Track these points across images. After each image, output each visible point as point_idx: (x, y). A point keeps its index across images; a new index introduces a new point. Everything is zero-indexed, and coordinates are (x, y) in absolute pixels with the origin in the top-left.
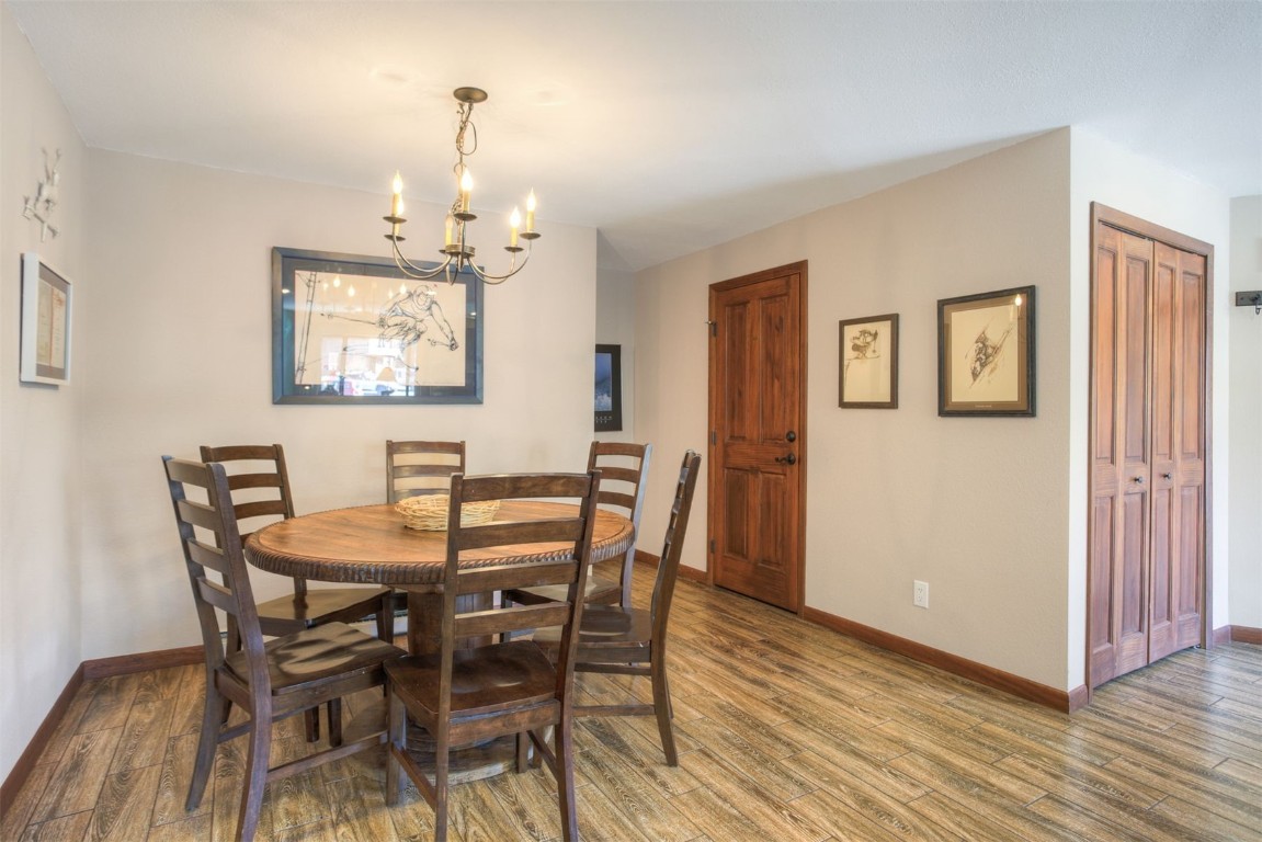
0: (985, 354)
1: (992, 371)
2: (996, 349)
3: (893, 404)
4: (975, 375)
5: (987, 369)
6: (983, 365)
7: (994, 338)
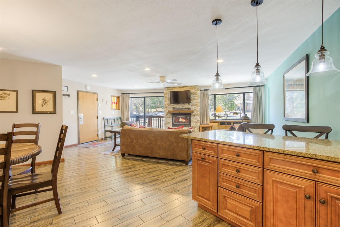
0: (45, 102)
1: (47, 105)
2: (48, 101)
3: (17, 111)
4: (42, 106)
5: (45, 105)
6: (44, 104)
7: (47, 99)
